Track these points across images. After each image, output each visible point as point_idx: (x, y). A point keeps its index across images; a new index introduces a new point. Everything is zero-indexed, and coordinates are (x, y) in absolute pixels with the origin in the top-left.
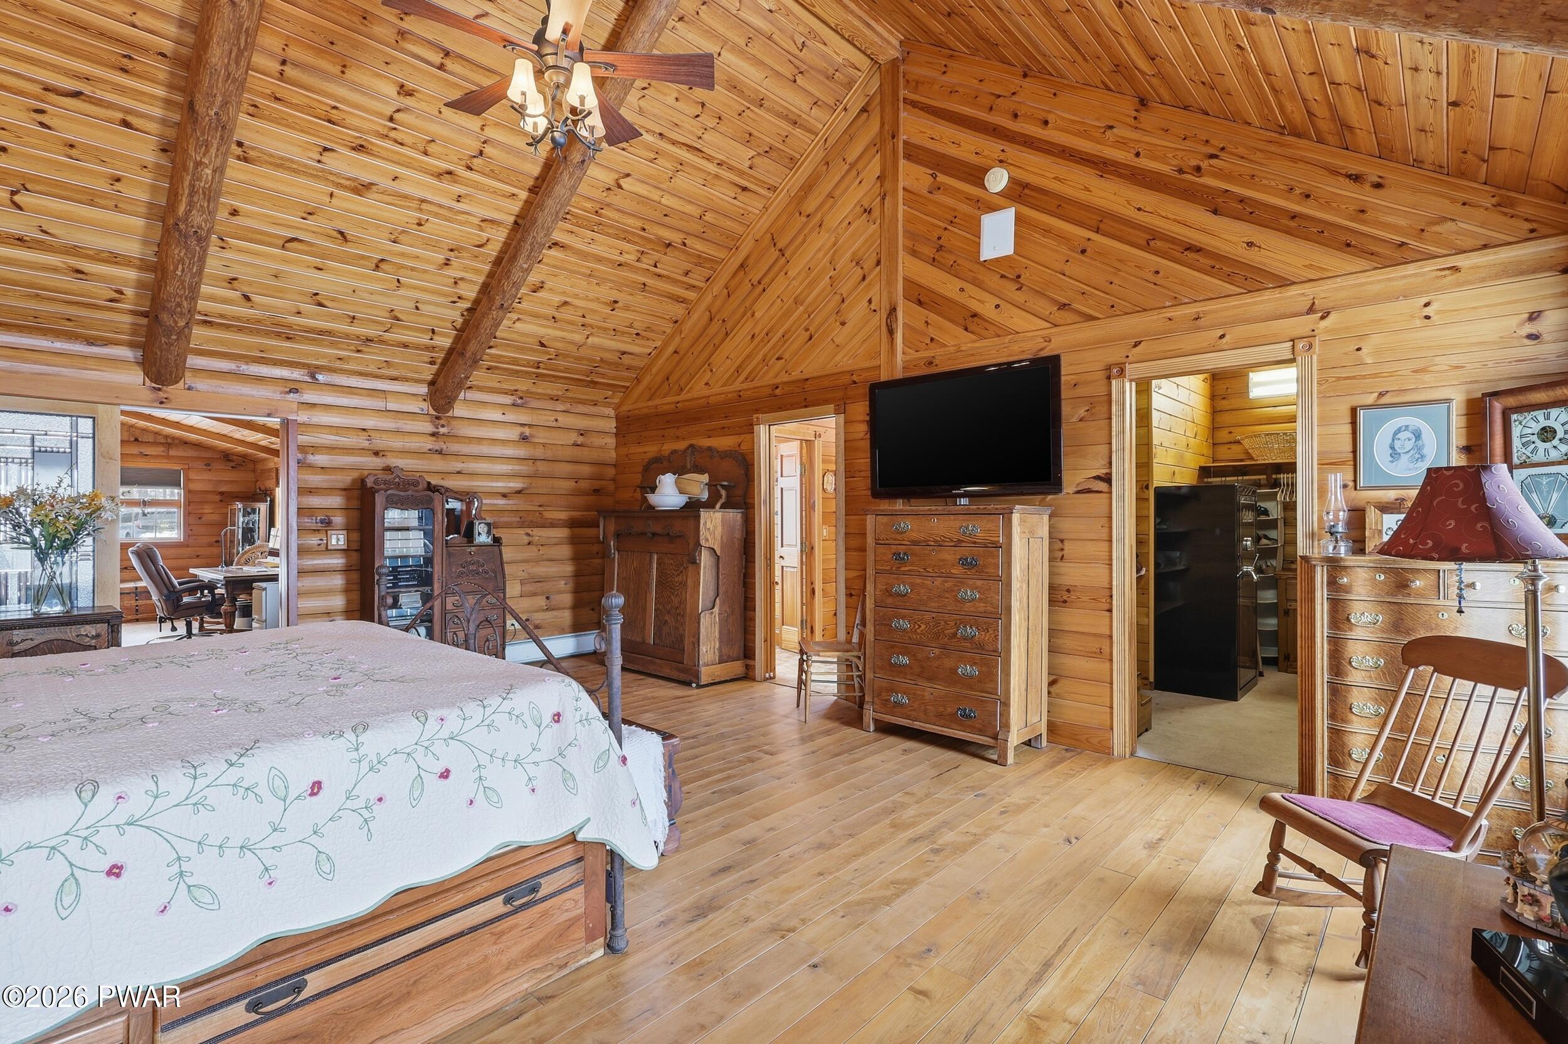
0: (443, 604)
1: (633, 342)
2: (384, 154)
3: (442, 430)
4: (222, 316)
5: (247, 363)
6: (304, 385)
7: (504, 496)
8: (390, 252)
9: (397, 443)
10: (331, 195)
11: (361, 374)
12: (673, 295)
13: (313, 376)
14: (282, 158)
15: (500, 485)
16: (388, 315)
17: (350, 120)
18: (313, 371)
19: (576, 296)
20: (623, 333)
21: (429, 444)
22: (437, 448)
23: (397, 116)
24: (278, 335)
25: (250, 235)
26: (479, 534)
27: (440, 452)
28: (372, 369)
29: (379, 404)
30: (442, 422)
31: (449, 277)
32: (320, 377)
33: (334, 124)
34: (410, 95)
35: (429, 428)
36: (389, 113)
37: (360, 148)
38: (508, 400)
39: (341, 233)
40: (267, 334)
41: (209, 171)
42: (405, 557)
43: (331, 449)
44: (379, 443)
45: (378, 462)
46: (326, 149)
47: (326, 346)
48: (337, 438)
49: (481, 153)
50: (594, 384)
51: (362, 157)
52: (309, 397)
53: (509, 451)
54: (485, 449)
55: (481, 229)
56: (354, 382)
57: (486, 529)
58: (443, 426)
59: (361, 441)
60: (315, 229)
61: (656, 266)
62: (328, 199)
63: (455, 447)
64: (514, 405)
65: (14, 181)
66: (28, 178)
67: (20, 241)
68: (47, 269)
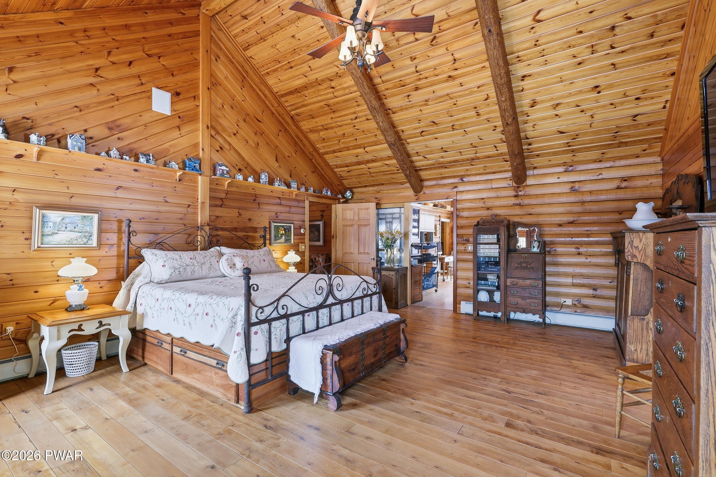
0: (505, 282)
1: (638, 106)
2: (424, 86)
3: (520, 193)
4: (423, 166)
5: (440, 180)
6: (459, 184)
7: (560, 225)
8: (453, 121)
9: (498, 203)
10: (421, 110)
11: (480, 174)
12: (651, 57)
13: (462, 180)
14: (401, 107)
15: (558, 219)
16: (471, 146)
17: (407, 81)
18: (462, 177)
19: (562, 97)
20: (622, 103)
21: (513, 201)
22: (518, 202)
23: (418, 69)
24: (442, 167)
25: (411, 136)
26: (534, 247)
27: (519, 205)
28: (482, 171)
29: (489, 186)
30: (520, 189)
31: (484, 120)
32: (464, 179)
33: (404, 86)
34: (415, 58)
35: (513, 193)
36: (415, 70)
37: (417, 89)
38: (561, 169)
39: (433, 122)
40: (439, 168)
41: (381, 124)
42: (489, 257)
43: (470, 209)
44: (489, 204)
45: (489, 212)
46: (408, 96)
47: (459, 167)
48: (471, 204)
49: (455, 60)
50: (621, 144)
51: (420, 91)
52: (461, 188)
53: (563, 199)
54: (547, 200)
55: (480, 92)
56: (478, 178)
57: (537, 245)
58: (520, 191)
59: (481, 204)
60: (425, 125)
61: (613, 48)
62: (421, 113)
63: (526, 201)
64: (566, 171)
65: (362, 146)
66: (363, 144)
67: (373, 161)
68: (381, 166)
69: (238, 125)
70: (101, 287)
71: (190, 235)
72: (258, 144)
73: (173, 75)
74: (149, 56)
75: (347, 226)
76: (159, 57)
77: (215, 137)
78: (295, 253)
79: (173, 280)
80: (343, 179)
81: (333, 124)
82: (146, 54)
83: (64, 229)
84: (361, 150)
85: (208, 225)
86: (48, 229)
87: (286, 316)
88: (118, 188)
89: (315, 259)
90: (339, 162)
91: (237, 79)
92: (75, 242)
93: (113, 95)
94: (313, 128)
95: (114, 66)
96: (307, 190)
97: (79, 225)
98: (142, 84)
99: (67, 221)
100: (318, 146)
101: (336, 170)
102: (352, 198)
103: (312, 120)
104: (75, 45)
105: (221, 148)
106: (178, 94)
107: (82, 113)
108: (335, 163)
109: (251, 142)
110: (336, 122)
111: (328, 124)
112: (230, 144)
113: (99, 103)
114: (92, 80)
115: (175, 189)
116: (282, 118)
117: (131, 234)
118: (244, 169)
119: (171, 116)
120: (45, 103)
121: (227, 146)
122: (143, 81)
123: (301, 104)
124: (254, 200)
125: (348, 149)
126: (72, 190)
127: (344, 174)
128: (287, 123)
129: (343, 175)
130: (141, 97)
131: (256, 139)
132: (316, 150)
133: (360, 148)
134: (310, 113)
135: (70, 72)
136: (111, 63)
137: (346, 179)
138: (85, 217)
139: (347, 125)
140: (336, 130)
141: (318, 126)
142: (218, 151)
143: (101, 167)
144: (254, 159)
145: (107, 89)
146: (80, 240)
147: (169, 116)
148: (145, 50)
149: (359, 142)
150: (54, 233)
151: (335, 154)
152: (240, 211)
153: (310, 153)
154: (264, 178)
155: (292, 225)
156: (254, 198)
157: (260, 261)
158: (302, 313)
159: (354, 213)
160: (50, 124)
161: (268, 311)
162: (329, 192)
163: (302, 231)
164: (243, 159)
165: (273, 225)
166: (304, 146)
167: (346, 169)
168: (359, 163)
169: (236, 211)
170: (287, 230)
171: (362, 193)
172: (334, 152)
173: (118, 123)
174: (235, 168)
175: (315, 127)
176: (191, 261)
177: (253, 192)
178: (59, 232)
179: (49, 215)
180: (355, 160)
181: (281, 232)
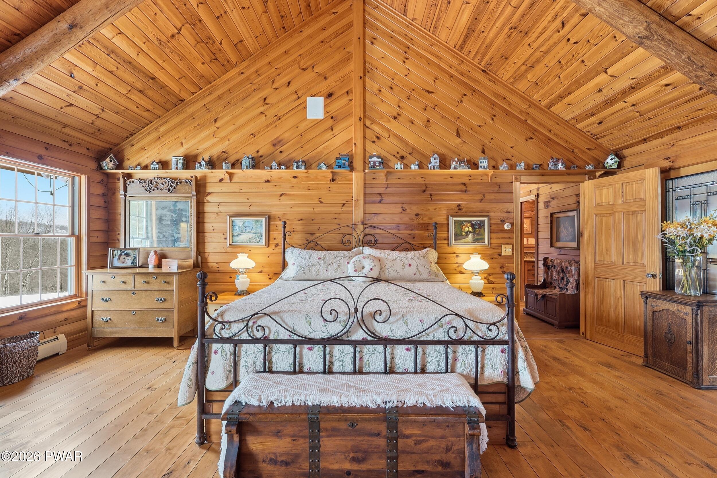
65: (600, 69)
66: (600, 64)
67: (633, 89)
68: (657, 92)
69: (399, 106)
70: (270, 279)
71: (344, 235)
72: (428, 121)
73: (325, 78)
74: (304, 70)
75: (602, 215)
76: (313, 67)
77: (370, 127)
78: (481, 258)
79: (298, 279)
80: (599, 138)
81: (536, 54)
82: (301, 69)
83: (244, 231)
84: (602, 78)
85: (363, 223)
86: (236, 231)
87: (266, 342)
88: (281, 195)
89: (567, 267)
90: (577, 112)
91: (398, 53)
92: (252, 241)
93: (276, 116)
94: (515, 72)
95: (278, 90)
96: (512, 167)
97: (254, 228)
98: (299, 98)
99: (246, 224)
100: (535, 97)
101: (579, 126)
102: (620, 166)
103: (507, 62)
104: (251, 86)
105: (378, 138)
106: (330, 95)
107: (256, 137)
108: (572, 116)
109: (417, 121)
110: (538, 48)
111: (529, 58)
112: (388, 130)
113: (266, 126)
114: (262, 109)
115: (330, 189)
116: (469, 77)
117: (287, 234)
118: (408, 156)
119: (324, 118)
120: (234, 138)
121: (385, 134)
122: (299, 95)
123: (484, 47)
124: (424, 191)
125: (578, 84)
126: (251, 201)
127: (596, 129)
128: (476, 81)
129: (593, 132)
130: (298, 110)
131: (425, 115)
132: (532, 104)
133: (598, 74)
134: (500, 53)
135: (247, 108)
136: (275, 90)
137: (603, 137)
138: (257, 221)
139: (555, 44)
140: (546, 61)
141: (519, 68)
142: (374, 142)
143: (269, 179)
144: (422, 140)
145: (271, 113)
146: (255, 240)
147: (323, 120)
148: (301, 66)
149: (590, 64)
150: (239, 234)
151: (565, 101)
152: (404, 206)
153: (521, 112)
154: (434, 161)
155: (486, 219)
156: (424, 188)
157: (403, 265)
158: (295, 343)
159: (615, 192)
160: (236, 153)
161: (236, 328)
162: (560, 165)
163: (507, 226)
164: (407, 144)
165: (452, 220)
166: (510, 104)
167: (593, 119)
168: (609, 102)
169: (400, 205)
170: (477, 227)
171: (641, 153)
172: (561, 98)
173: (280, 139)
174: (396, 157)
175: (517, 71)
176: (319, 261)
177: (421, 181)
178: (242, 233)
179: (236, 221)
180: (599, 99)
181: (467, 229)
